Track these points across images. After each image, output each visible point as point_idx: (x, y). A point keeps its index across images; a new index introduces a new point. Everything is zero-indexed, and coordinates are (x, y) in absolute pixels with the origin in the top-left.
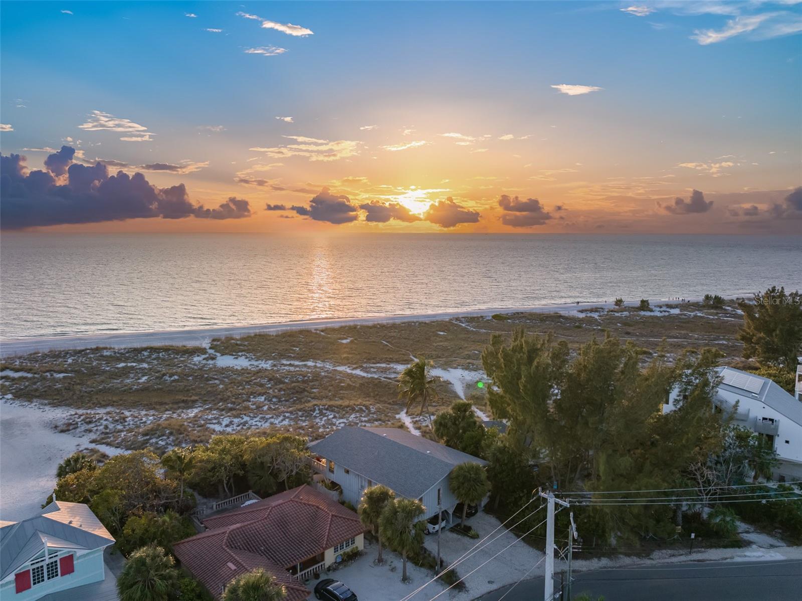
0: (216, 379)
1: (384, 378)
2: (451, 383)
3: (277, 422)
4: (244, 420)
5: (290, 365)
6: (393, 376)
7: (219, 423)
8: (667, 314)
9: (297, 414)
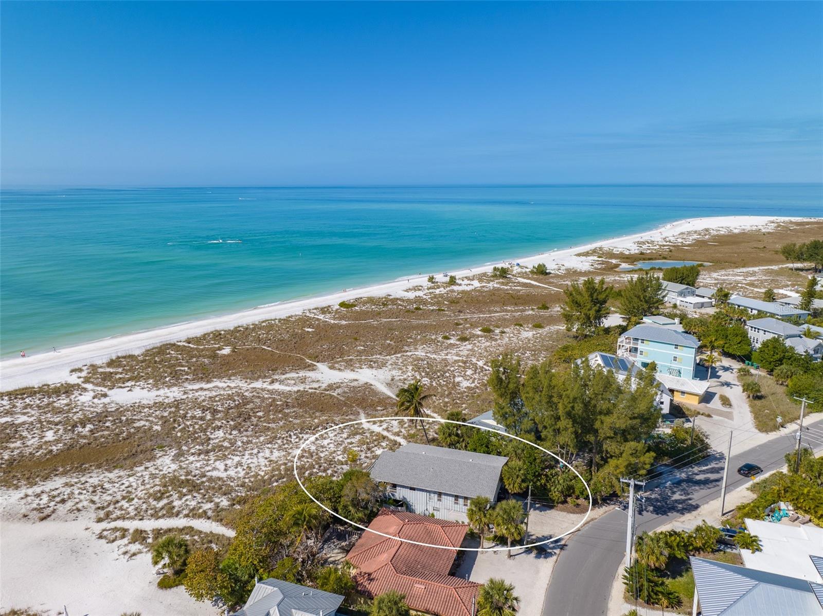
1: (310, 388)
2: (372, 385)
4: (235, 460)
5: (202, 389)
6: (315, 385)
7: (216, 469)
8: (473, 287)
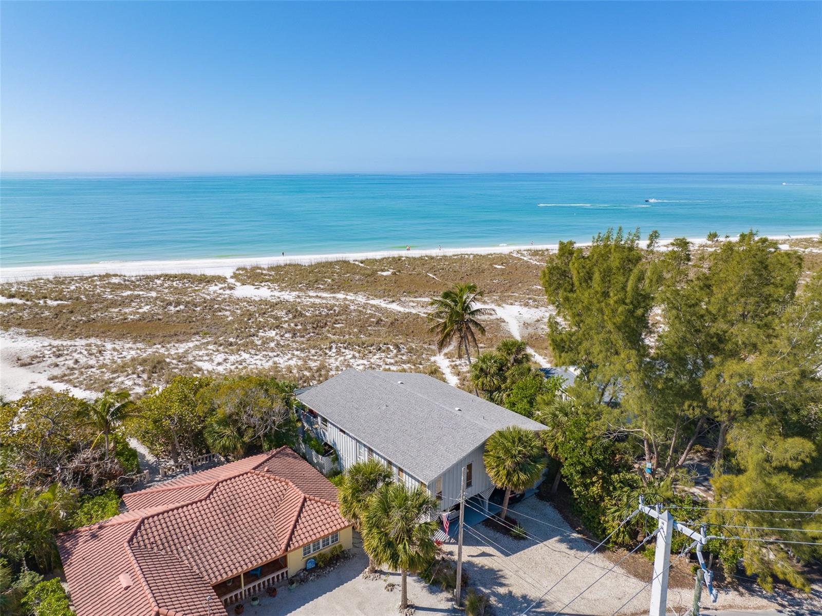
0: (226, 310)
3: (281, 361)
4: (242, 358)
5: (317, 297)
7: (211, 360)
9: (309, 352)
